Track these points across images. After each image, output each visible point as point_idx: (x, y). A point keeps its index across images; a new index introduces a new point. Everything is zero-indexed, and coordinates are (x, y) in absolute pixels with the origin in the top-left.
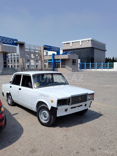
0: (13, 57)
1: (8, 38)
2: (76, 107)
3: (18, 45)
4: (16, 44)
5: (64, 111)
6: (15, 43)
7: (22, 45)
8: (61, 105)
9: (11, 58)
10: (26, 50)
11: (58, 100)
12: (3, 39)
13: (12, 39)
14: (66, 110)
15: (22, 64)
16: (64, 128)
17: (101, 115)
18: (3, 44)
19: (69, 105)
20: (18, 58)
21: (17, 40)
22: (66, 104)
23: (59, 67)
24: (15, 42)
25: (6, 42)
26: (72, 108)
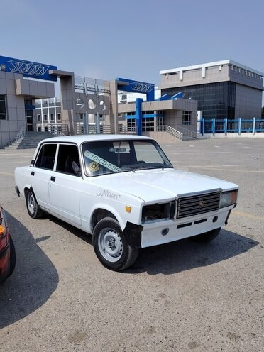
0: (48, 107)
1: (35, 64)
2: (190, 224)
3: (59, 79)
4: (54, 77)
5: (160, 234)
6: (50, 74)
7: (67, 79)
8: (151, 219)
9: (45, 111)
10: (76, 91)
11: (143, 207)
12: (24, 67)
13: (43, 65)
14: (165, 232)
15: (68, 123)
16: (161, 276)
17: (253, 243)
18: (25, 78)
19: (172, 218)
20: (59, 110)
21: (55, 68)
22: (165, 217)
23: (152, 130)
24: (51, 72)
25: (30, 73)
26: (179, 227)
